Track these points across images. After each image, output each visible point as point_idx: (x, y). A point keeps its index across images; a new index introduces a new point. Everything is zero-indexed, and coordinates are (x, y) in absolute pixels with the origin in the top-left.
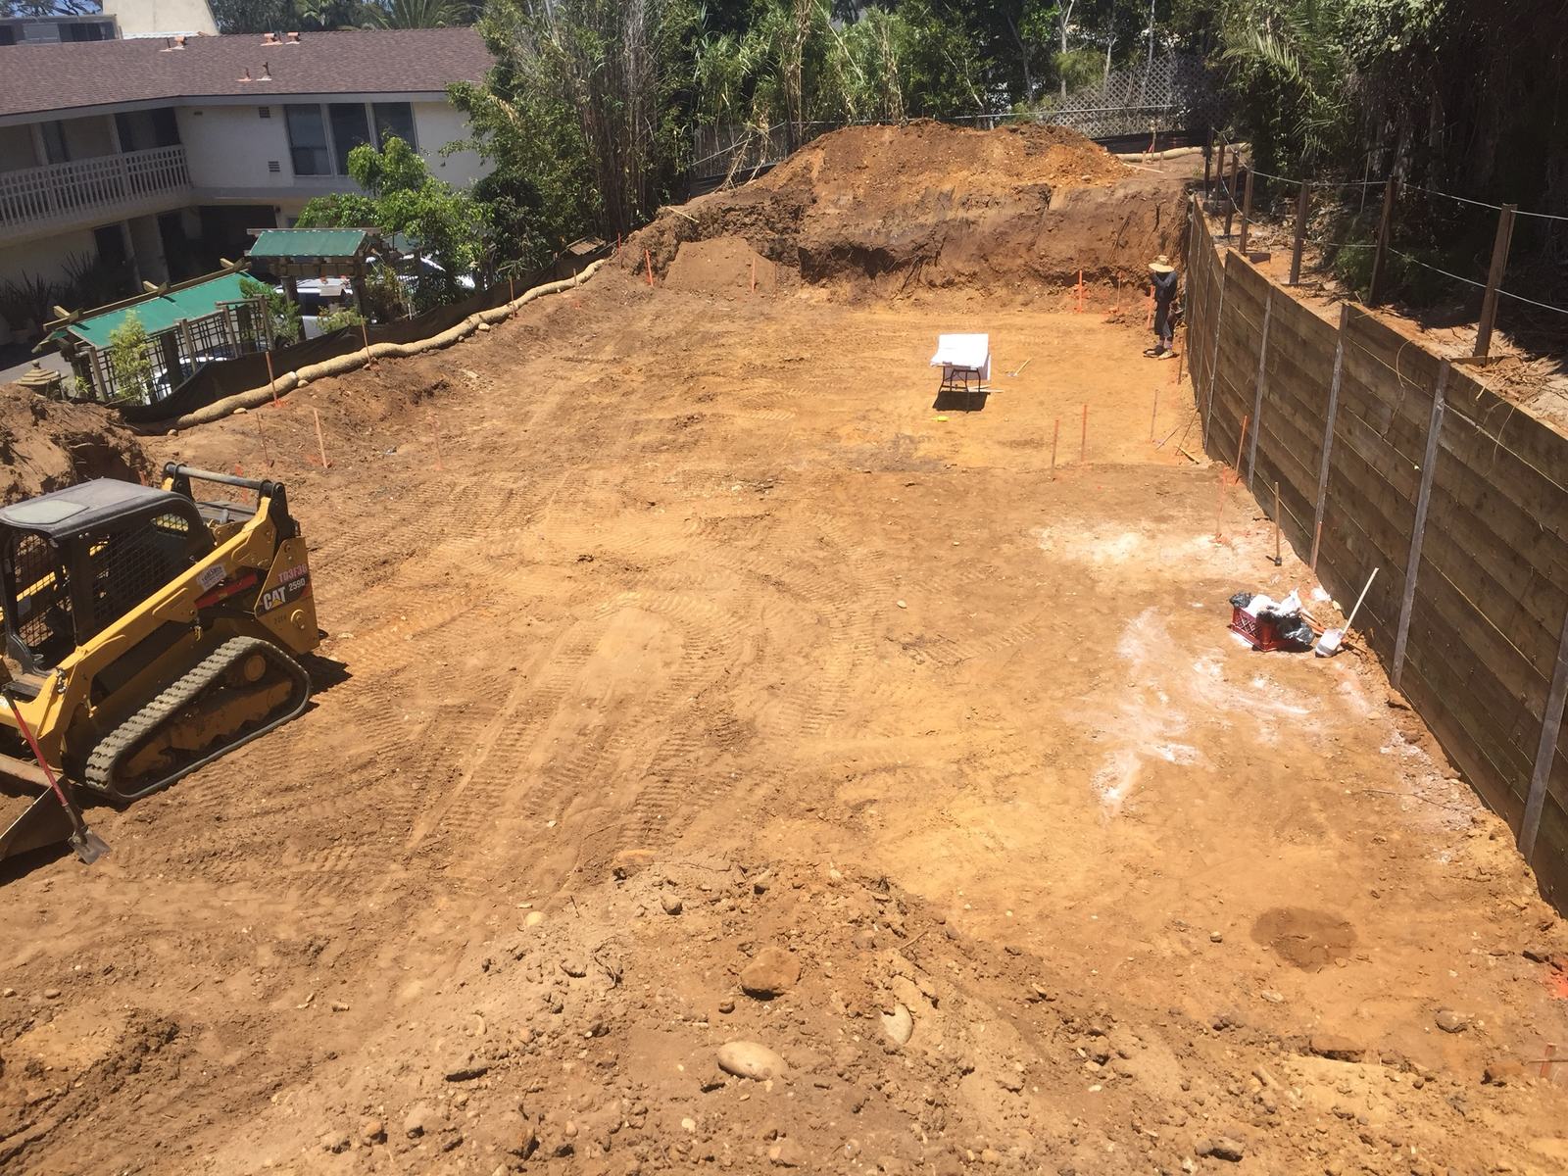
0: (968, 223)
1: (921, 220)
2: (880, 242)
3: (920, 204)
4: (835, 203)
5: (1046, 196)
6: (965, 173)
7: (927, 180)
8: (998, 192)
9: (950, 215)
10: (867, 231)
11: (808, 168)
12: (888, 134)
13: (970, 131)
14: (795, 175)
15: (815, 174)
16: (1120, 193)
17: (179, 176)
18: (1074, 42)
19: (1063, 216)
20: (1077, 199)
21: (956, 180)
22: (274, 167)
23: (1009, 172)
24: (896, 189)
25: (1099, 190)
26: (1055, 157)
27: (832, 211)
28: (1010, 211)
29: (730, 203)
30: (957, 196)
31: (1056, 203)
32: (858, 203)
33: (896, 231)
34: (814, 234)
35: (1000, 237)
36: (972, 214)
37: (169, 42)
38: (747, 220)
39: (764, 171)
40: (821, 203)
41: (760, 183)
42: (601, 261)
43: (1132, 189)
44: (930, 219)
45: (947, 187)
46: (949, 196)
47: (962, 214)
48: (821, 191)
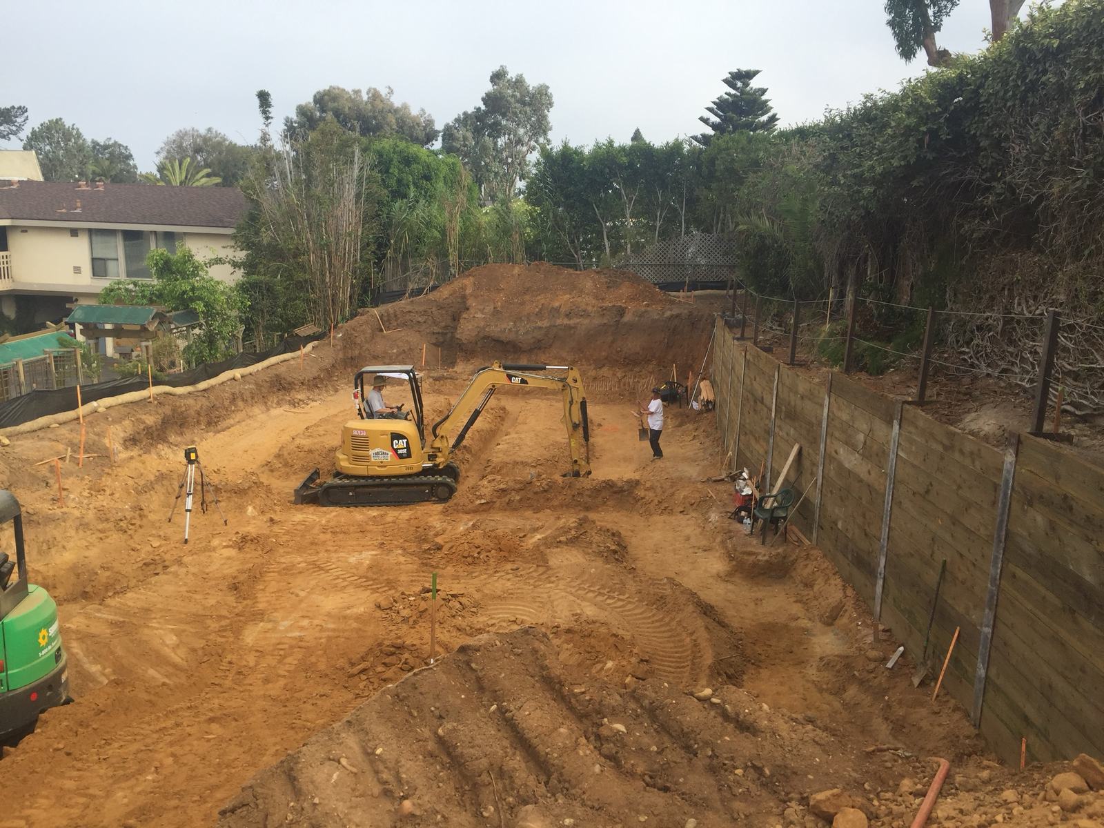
0: (570, 327)
1: (539, 324)
2: (512, 337)
3: (539, 315)
4: (482, 311)
5: (621, 312)
6: (568, 296)
7: (542, 300)
8: (590, 308)
9: (559, 322)
10: (503, 328)
11: (464, 288)
12: (516, 270)
13: (571, 271)
14: (454, 292)
15: (468, 291)
16: (668, 314)
19: (632, 326)
20: (640, 316)
21: (563, 300)
22: (77, 270)
23: (596, 297)
24: (523, 304)
25: (655, 312)
26: (625, 290)
27: (479, 315)
28: (597, 322)
29: (409, 308)
30: (563, 310)
31: (627, 318)
32: (496, 312)
33: (522, 331)
34: (467, 329)
35: (591, 337)
36: (573, 322)
37: (10, 183)
38: (420, 319)
39: (434, 288)
40: (472, 311)
41: (431, 296)
42: (316, 342)
43: (675, 311)
44: (545, 323)
45: (556, 304)
46: (557, 310)
47: (566, 321)
48: (472, 302)
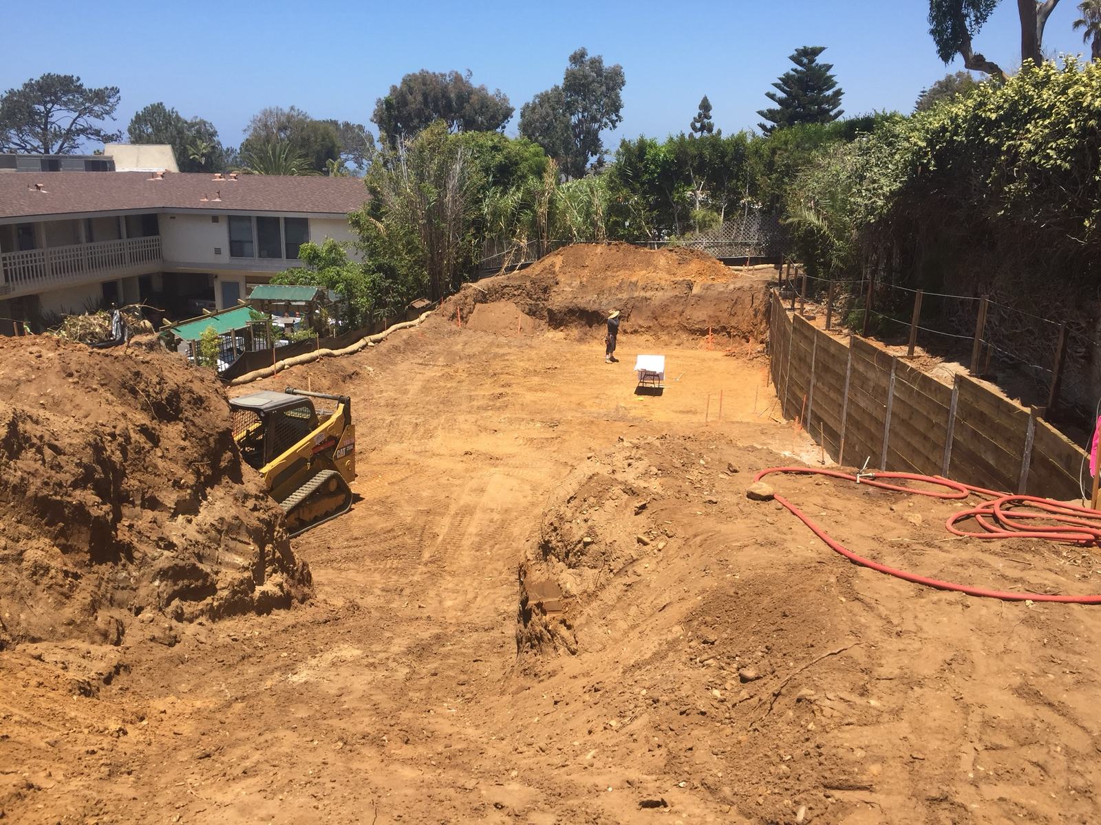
0: (647, 299)
1: (620, 296)
2: (595, 307)
3: (619, 288)
4: (570, 285)
5: (690, 286)
6: (644, 272)
7: (622, 274)
8: (663, 283)
9: (636, 294)
10: (588, 301)
11: (553, 265)
12: (599, 249)
13: (647, 250)
14: (545, 269)
15: (557, 269)
16: (731, 287)
17: (157, 254)
18: (704, 204)
19: (700, 298)
20: (707, 289)
21: (640, 275)
22: (218, 251)
23: (669, 272)
24: (605, 279)
25: (720, 284)
26: (694, 266)
27: (568, 289)
28: (670, 294)
29: (506, 283)
30: (640, 284)
31: (696, 290)
32: (582, 286)
33: (605, 302)
34: (559, 300)
35: (664, 307)
36: (648, 294)
37: (153, 175)
38: (516, 293)
39: (524, 267)
40: (561, 285)
41: (524, 272)
42: (429, 312)
43: (738, 285)
44: (625, 296)
45: (634, 279)
46: (635, 284)
47: (643, 294)
48: (561, 278)
